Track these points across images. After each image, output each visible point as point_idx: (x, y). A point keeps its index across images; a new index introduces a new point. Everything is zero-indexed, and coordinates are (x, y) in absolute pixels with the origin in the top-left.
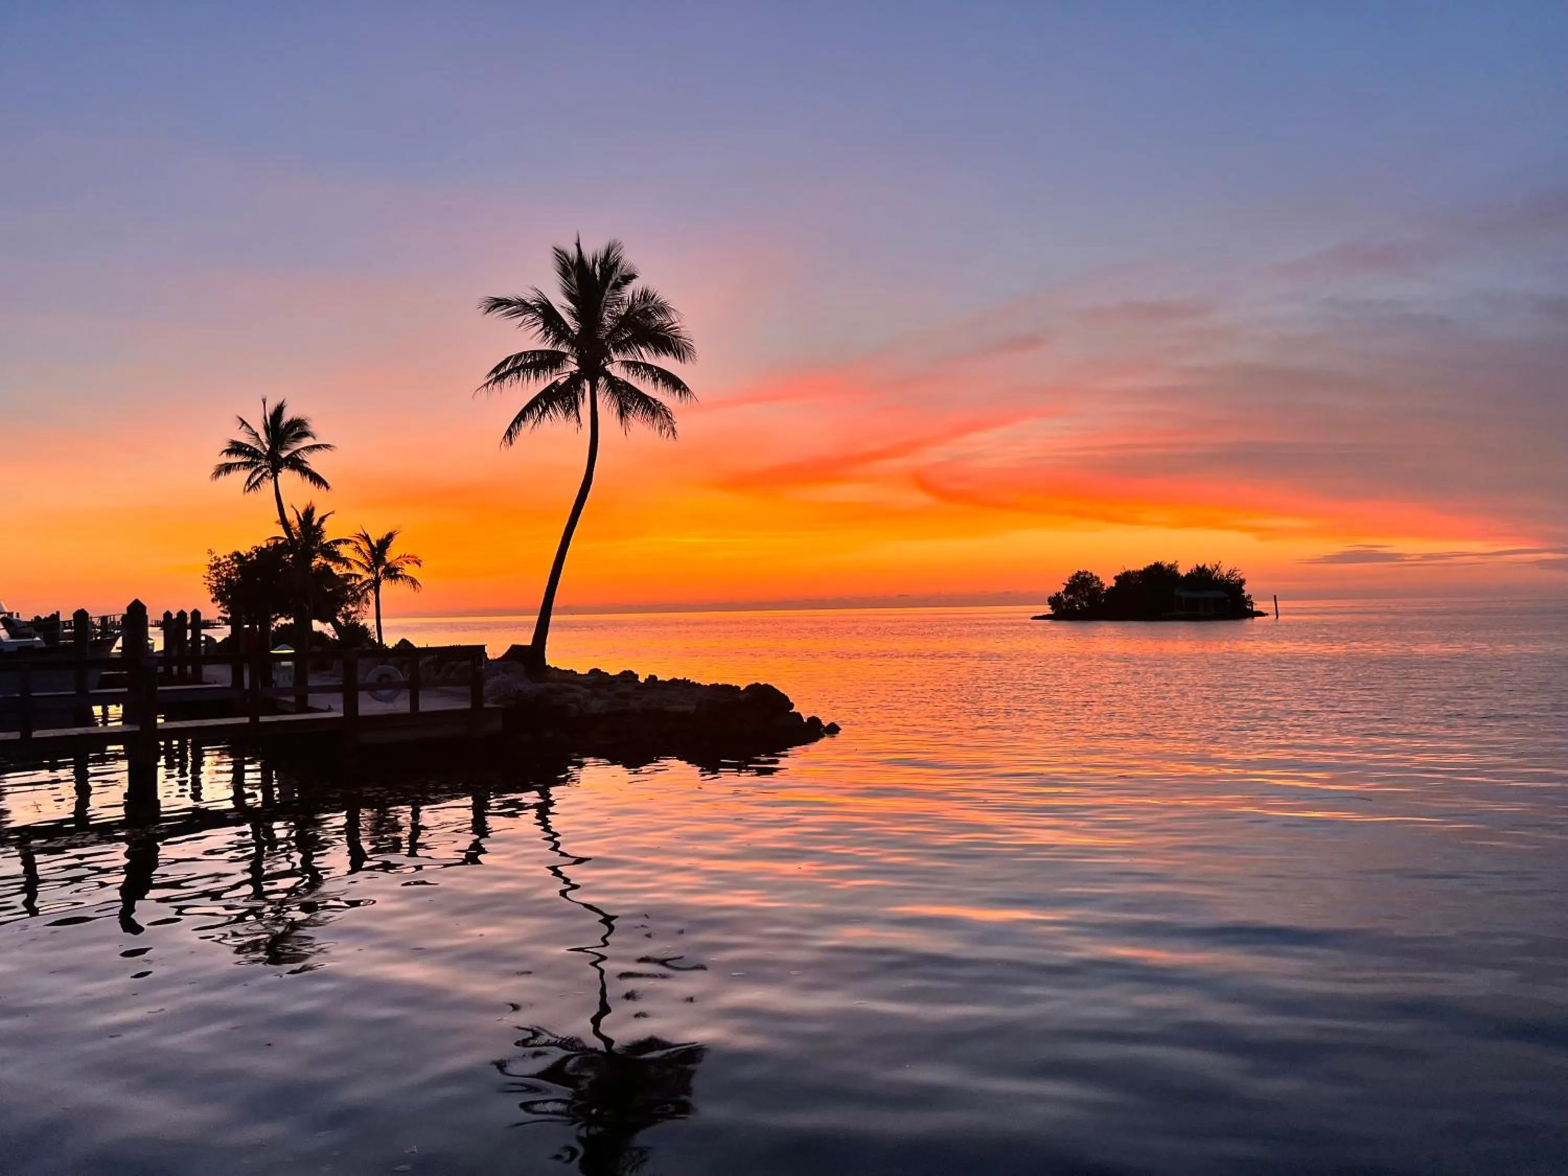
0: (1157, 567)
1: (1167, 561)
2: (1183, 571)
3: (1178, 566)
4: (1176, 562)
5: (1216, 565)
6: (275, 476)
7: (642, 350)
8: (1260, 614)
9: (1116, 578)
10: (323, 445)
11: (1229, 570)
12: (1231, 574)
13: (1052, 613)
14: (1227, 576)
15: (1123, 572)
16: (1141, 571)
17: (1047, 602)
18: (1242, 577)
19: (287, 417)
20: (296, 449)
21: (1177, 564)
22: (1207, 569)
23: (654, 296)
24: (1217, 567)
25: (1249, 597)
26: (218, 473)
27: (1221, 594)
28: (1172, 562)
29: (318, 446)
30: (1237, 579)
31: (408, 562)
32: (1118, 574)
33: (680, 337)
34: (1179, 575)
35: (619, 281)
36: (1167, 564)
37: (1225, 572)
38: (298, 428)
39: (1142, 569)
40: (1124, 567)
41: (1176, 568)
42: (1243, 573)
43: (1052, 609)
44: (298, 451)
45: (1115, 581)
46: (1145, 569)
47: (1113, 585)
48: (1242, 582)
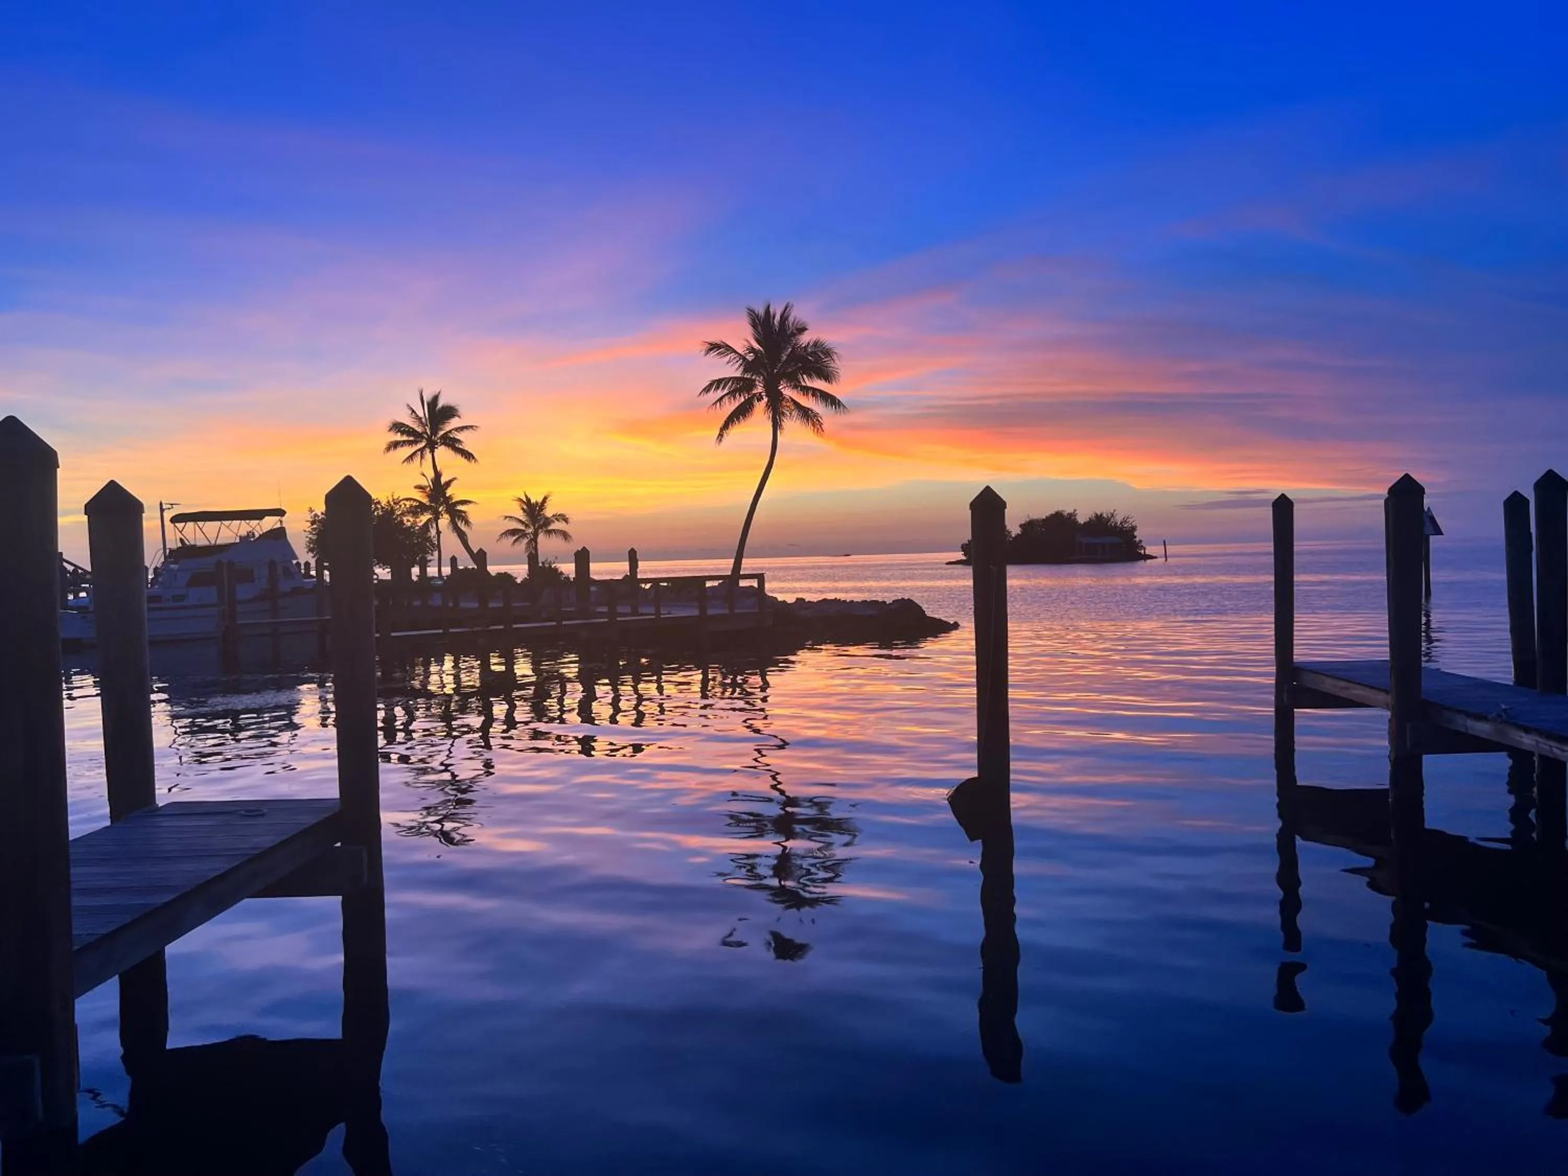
0: (1058, 516)
1: (1068, 510)
2: (1081, 519)
3: (1077, 514)
4: (1075, 510)
5: (1111, 513)
6: (432, 452)
7: (805, 376)
8: (1151, 557)
9: (1021, 526)
10: (469, 426)
11: (1123, 517)
12: (1125, 521)
13: (964, 558)
14: (1121, 523)
15: (1028, 520)
16: (1043, 519)
17: (961, 549)
18: (1134, 524)
19: (441, 404)
20: (448, 429)
21: (1076, 512)
22: (1104, 517)
23: (823, 344)
24: (1112, 515)
25: (1140, 541)
26: (388, 449)
27: (1116, 540)
28: (1071, 511)
29: (466, 427)
30: (1130, 525)
31: (558, 520)
32: (1023, 522)
33: (830, 367)
34: (1077, 522)
35: (795, 331)
36: (1067, 512)
37: (1119, 519)
38: (450, 412)
39: (1044, 518)
40: (1028, 515)
41: (1075, 516)
42: (1135, 521)
43: (965, 555)
44: (450, 431)
45: (1020, 529)
46: (1046, 517)
47: (1020, 533)
48: (1134, 529)
